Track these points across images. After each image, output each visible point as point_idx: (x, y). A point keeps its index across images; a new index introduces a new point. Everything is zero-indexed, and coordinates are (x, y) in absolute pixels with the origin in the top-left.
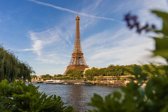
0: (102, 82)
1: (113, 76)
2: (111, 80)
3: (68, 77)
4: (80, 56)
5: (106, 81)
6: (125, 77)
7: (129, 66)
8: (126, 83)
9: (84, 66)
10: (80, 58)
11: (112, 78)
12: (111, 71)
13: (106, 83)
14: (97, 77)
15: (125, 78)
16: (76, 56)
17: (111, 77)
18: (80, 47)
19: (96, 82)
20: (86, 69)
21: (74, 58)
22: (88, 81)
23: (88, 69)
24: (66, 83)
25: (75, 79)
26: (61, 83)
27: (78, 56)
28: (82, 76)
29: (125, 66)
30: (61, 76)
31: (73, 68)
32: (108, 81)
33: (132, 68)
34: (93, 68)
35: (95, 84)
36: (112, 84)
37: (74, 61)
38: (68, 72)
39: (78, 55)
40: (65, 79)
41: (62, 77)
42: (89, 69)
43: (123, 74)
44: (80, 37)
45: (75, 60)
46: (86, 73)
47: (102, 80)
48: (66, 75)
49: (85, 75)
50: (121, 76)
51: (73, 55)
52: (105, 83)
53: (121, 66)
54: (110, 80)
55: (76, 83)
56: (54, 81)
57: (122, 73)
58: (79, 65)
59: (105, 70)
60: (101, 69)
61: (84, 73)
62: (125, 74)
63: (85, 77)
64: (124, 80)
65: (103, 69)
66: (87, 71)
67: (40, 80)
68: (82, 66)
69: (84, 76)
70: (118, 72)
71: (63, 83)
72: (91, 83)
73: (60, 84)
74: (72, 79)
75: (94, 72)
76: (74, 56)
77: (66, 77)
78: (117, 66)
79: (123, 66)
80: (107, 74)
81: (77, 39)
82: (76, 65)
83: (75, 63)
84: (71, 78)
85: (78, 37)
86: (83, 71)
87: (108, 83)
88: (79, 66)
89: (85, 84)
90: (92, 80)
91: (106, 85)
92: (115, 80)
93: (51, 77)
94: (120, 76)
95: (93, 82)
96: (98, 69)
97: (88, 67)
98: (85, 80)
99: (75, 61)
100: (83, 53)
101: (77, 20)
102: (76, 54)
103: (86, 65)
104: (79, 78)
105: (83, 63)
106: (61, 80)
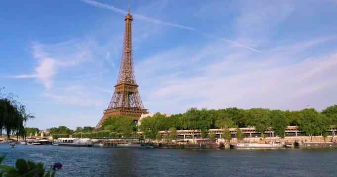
0: (173, 141)
1: (196, 131)
2: (192, 138)
3: (106, 131)
4: (131, 91)
5: (181, 140)
6: (218, 132)
7: (225, 110)
8: (218, 144)
9: (139, 111)
10: (130, 93)
11: (193, 134)
12: (192, 120)
13: (182, 143)
14: (164, 132)
15: (216, 133)
16: (123, 90)
17: (192, 131)
18: (131, 72)
19: (163, 141)
20: (143, 116)
21: (119, 93)
22: (147, 140)
23: (146, 116)
24: (100, 145)
25: (120, 136)
26: (90, 143)
27: (128, 90)
28: (135, 130)
29: (218, 110)
30: (91, 129)
31: (116, 113)
32: (186, 140)
33: (229, 115)
34: (157, 114)
35: (160, 145)
36: (194, 146)
37: (118, 99)
38: (106, 122)
39: (128, 89)
40: (100, 135)
41: (93, 132)
42: (149, 117)
43: (213, 127)
44: (133, 53)
45: (122, 97)
46: (142, 123)
47: (175, 138)
48: (102, 128)
49: (141, 127)
50: (211, 130)
51: (117, 87)
52: (179, 143)
53: (210, 112)
54: (189, 138)
55: (122, 145)
56: (77, 140)
57: (212, 123)
58: (129, 108)
59: (180, 118)
60: (173, 116)
61: (139, 123)
62: (216, 125)
63: (141, 132)
64: (216, 137)
65: (177, 115)
66: (144, 119)
67: (45, 139)
69: (139, 130)
70: (204, 122)
71: (95, 144)
72: (153, 143)
73: (89, 146)
74: (114, 136)
75: (158, 122)
76: (120, 90)
77: (101, 131)
78: (204, 110)
79: (214, 110)
80: (185, 126)
81: (126, 57)
82: (122, 108)
83: (120, 104)
84: (111, 133)
85: (129, 53)
86: (137, 121)
87: (185, 143)
88: (129, 109)
89: (140, 145)
90: (154, 138)
91: (183, 147)
92: (199, 137)
93: (69, 133)
94: (208, 129)
95: (156, 141)
96: (167, 116)
97: (147, 111)
98: (141, 139)
99: (121, 99)
100: (137, 85)
101: (128, 20)
102: (123, 85)
103: (143, 108)
104: (127, 134)
105: (136, 105)
106: (90, 138)
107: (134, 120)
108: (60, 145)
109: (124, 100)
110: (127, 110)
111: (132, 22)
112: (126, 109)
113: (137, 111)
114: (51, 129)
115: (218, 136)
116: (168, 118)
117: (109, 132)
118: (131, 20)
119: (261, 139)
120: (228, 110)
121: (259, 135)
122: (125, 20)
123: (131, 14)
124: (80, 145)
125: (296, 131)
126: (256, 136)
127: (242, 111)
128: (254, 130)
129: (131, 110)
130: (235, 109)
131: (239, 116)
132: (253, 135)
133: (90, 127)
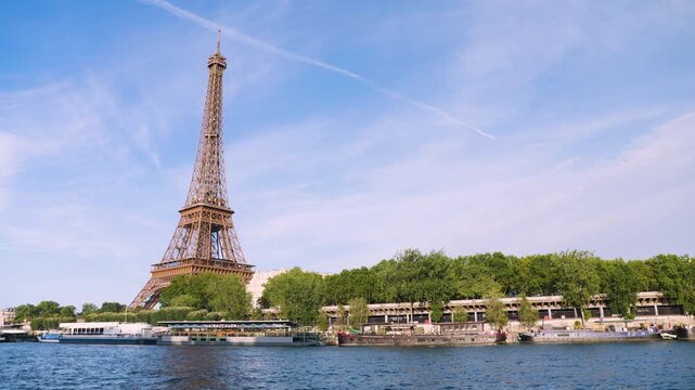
4: (217, 222)
9: (235, 268)
10: (216, 228)
16: (200, 219)
18: (218, 182)
21: (189, 226)
26: (149, 337)
27: (211, 221)
31: (185, 271)
37: (186, 241)
39: (211, 217)
44: (223, 138)
45: (197, 235)
50: (454, 302)
51: (186, 213)
56: (113, 328)
68: (225, 264)
71: (164, 339)
73: (147, 342)
76: (189, 221)
81: (209, 146)
82: (196, 260)
83: (191, 251)
84: (193, 313)
85: (214, 138)
88: (211, 262)
92: (422, 319)
94: (447, 301)
99: (194, 241)
100: (232, 209)
101: (215, 66)
102: (200, 209)
103: (242, 262)
105: (227, 255)
108: (63, 341)
109: (200, 244)
110: (208, 266)
111: (225, 72)
112: (206, 265)
113: (230, 268)
114: (19, 309)
118: (221, 67)
119: (577, 323)
120: (482, 258)
121: (570, 315)
122: (210, 66)
123: (223, 55)
125: (656, 305)
126: (563, 317)
127: (516, 261)
128: (559, 303)
129: (217, 266)
130: (499, 256)
131: (511, 272)
132: (557, 315)
133: (117, 305)
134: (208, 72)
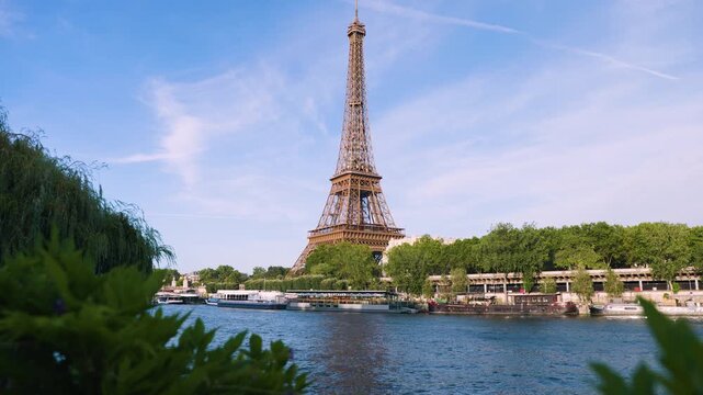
0: (461, 298)
1: (511, 275)
2: (501, 291)
3: (314, 276)
4: (366, 188)
5: (478, 296)
6: (562, 278)
7: (577, 228)
8: (563, 304)
9: (385, 232)
10: (365, 194)
11: (505, 283)
12: (500, 251)
13: (479, 303)
14: (438, 277)
15: (558, 281)
16: (349, 187)
17: (503, 275)
18: (365, 149)
19: (437, 298)
20: (393, 243)
21: (339, 194)
22: (403, 296)
23: (399, 242)
24: (302, 305)
25: (344, 287)
26: (282, 302)
27: (359, 187)
28: (377, 273)
29: (561, 227)
30: (282, 271)
31: (334, 238)
32: (489, 295)
33: (588, 239)
34: (422, 240)
35: (432, 306)
36: (505, 308)
37: (338, 208)
38: (314, 257)
39: (360, 184)
40: (301, 285)
41: (288, 278)
42: (406, 245)
43: (550, 266)
44: (367, 105)
45: (346, 202)
46: (391, 259)
47: (463, 290)
48: (306, 271)
49: (388, 267)
50: (545, 274)
51: (337, 181)
52: (474, 302)
53: (543, 232)
54: (496, 291)
55: (347, 306)
56: (255, 295)
57: (547, 258)
58: (362, 226)
59: (474, 247)
60: (458, 243)
61: (385, 260)
62: (559, 263)
63: (389, 279)
64: (558, 289)
65: (467, 241)
66: (398, 251)
67: (193, 292)
68: (374, 229)
69: (384, 274)
70: (529, 255)
71: (292, 305)
72: (415, 303)
73: (281, 307)
74: (331, 286)
75: (426, 256)
76: (340, 188)
77: (304, 276)
78: (528, 230)
79: (552, 229)
80: (486, 265)
81: (354, 115)
82: (347, 226)
83: (342, 219)
84: (326, 281)
85: (359, 106)
86: (380, 253)
87: (487, 304)
88: (362, 228)
89: (387, 307)
90: (418, 290)
91: (479, 310)
92: (518, 288)
93: (239, 280)
94: (538, 272)
95: (423, 299)
96: (446, 243)
97: (402, 232)
98: (390, 293)
99: (345, 207)
100: (380, 175)
101: (354, 35)
102: (349, 177)
103: (392, 226)
104: (360, 282)
105: (377, 219)
106: (281, 291)
107: (375, 253)
108: (221, 305)
109: (350, 210)
110: (358, 231)
111: (364, 39)
112: (356, 229)
113: (379, 232)
114: (202, 272)
115: (562, 288)
116: (448, 247)
117: (321, 279)
118: (361, 34)
119: (666, 296)
120: (586, 227)
121: (662, 286)
122: (349, 35)
123: (361, 22)
124: (261, 306)
126: (655, 289)
127: (620, 229)
128: (649, 275)
129: (368, 231)
130: (604, 226)
131: (612, 241)
132: (648, 286)
133: (281, 268)
134: (348, 41)
